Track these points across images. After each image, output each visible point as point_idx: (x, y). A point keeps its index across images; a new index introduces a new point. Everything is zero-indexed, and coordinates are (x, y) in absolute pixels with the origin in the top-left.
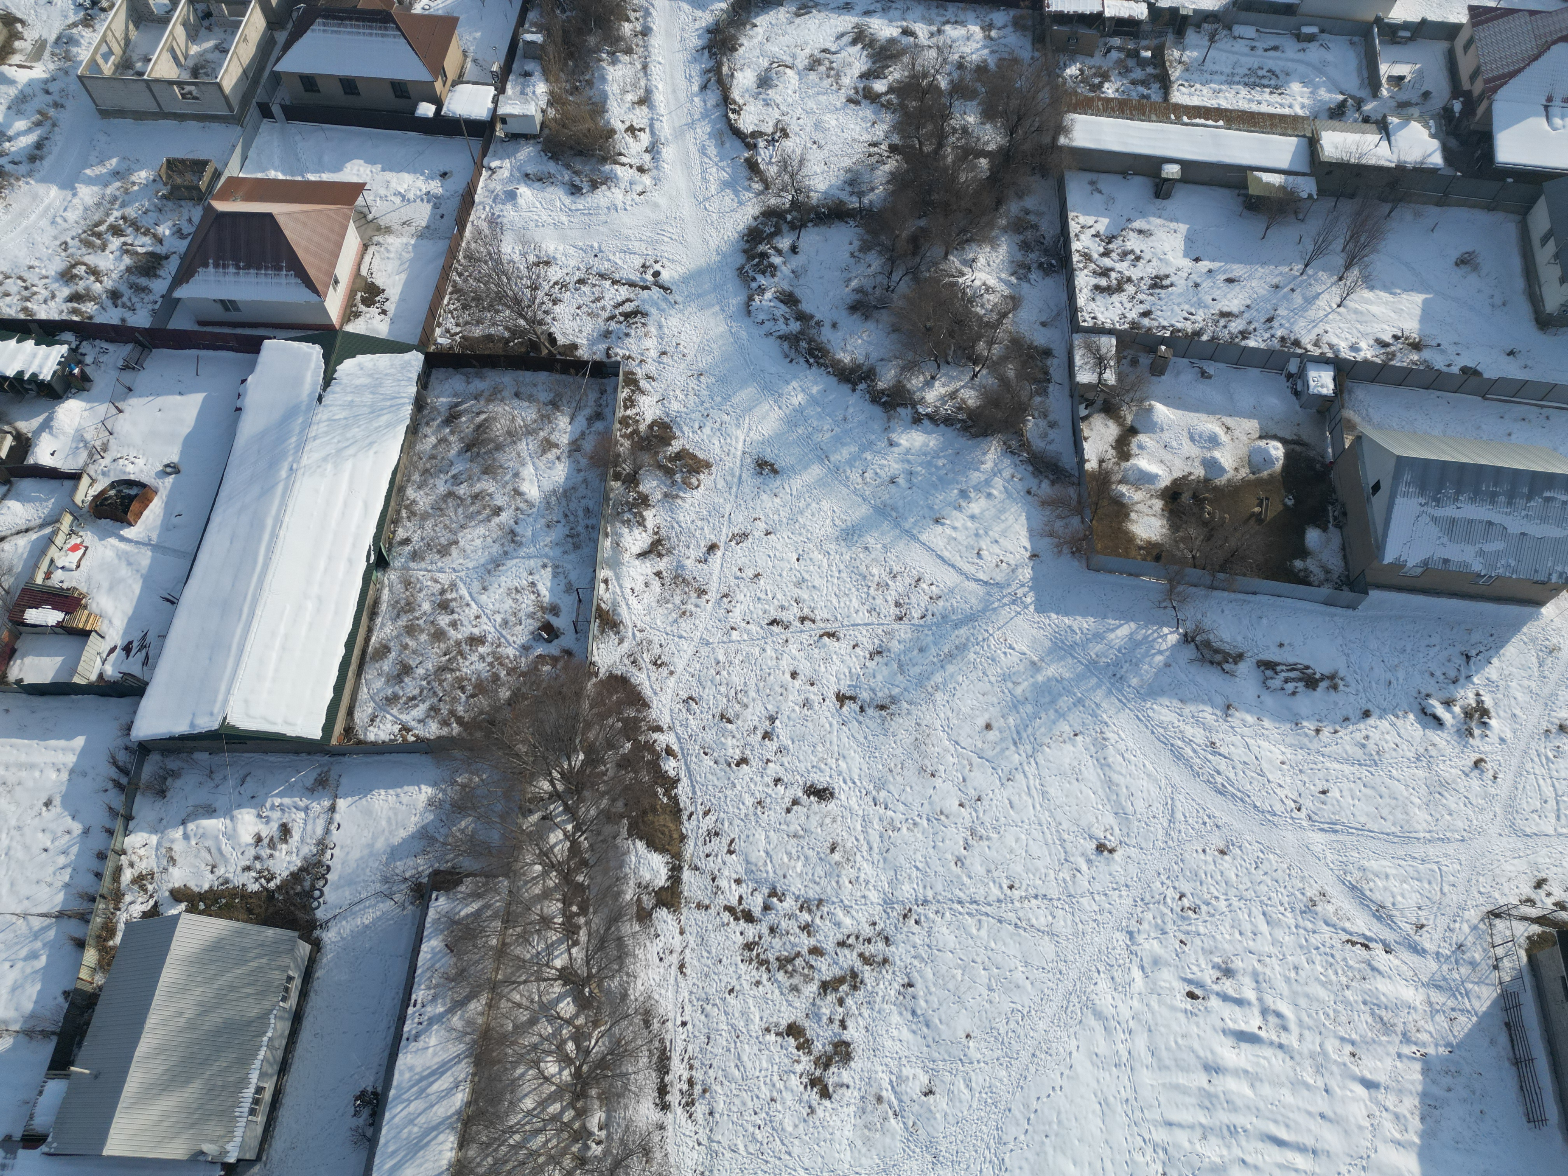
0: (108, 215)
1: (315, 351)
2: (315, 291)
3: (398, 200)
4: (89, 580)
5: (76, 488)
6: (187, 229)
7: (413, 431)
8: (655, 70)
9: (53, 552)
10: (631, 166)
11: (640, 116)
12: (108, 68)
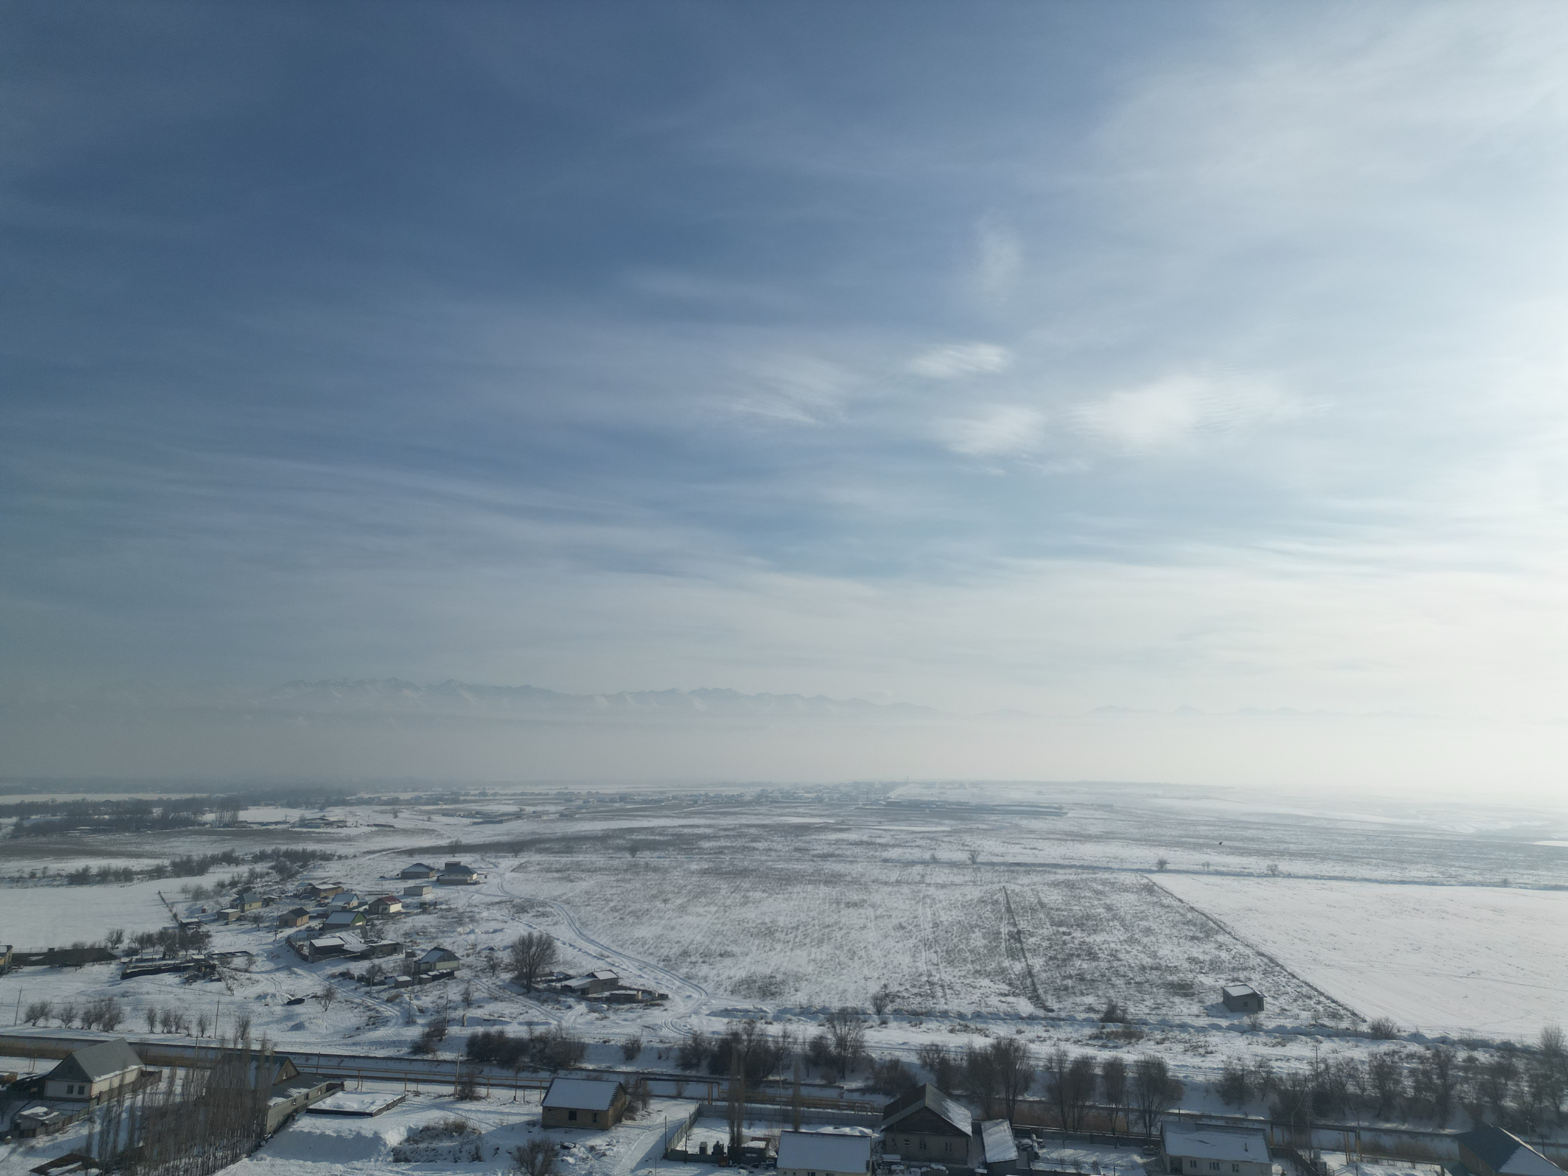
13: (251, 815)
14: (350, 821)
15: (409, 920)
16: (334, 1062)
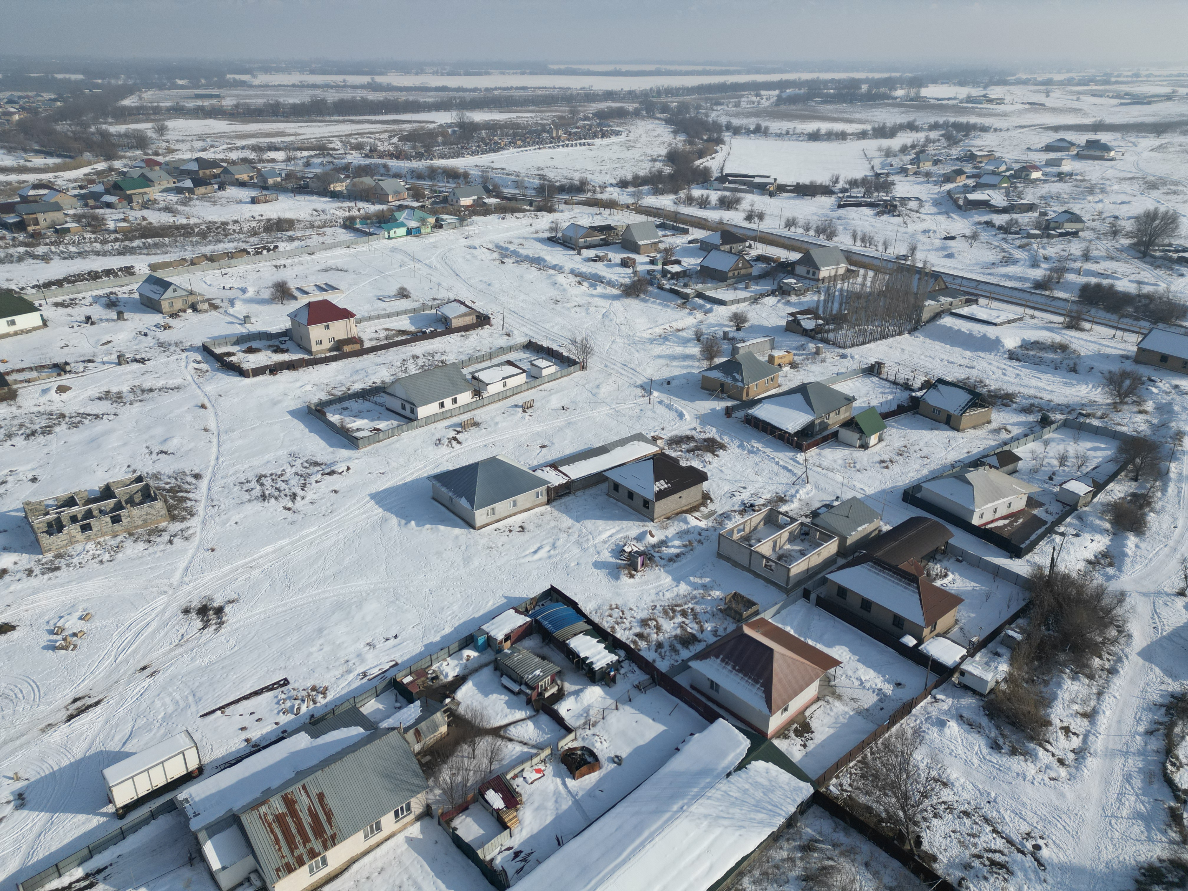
0: (686, 604)
1: (745, 743)
2: (770, 707)
3: (857, 683)
4: (531, 795)
5: (564, 737)
6: (721, 632)
7: (775, 838)
8: (1108, 700)
9: (527, 765)
10: (1053, 755)
11: (1079, 725)
12: (736, 536)
13: (930, 92)
14: (1008, 99)
15: (1046, 186)
16: (973, 284)
